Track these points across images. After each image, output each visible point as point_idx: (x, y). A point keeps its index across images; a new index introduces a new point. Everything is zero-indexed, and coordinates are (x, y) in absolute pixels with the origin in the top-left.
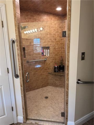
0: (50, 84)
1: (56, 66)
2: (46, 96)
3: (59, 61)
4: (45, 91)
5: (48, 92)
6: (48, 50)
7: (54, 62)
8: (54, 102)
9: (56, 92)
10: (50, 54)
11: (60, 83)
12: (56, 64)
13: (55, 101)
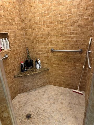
0: (19, 92)
1: (23, 63)
2: (27, 114)
3: (23, 55)
4: (18, 107)
5: (24, 105)
6: (7, 39)
7: (19, 58)
8: (45, 117)
9: (35, 99)
10: (11, 47)
11: (34, 84)
12: (21, 59)
13: (44, 114)
